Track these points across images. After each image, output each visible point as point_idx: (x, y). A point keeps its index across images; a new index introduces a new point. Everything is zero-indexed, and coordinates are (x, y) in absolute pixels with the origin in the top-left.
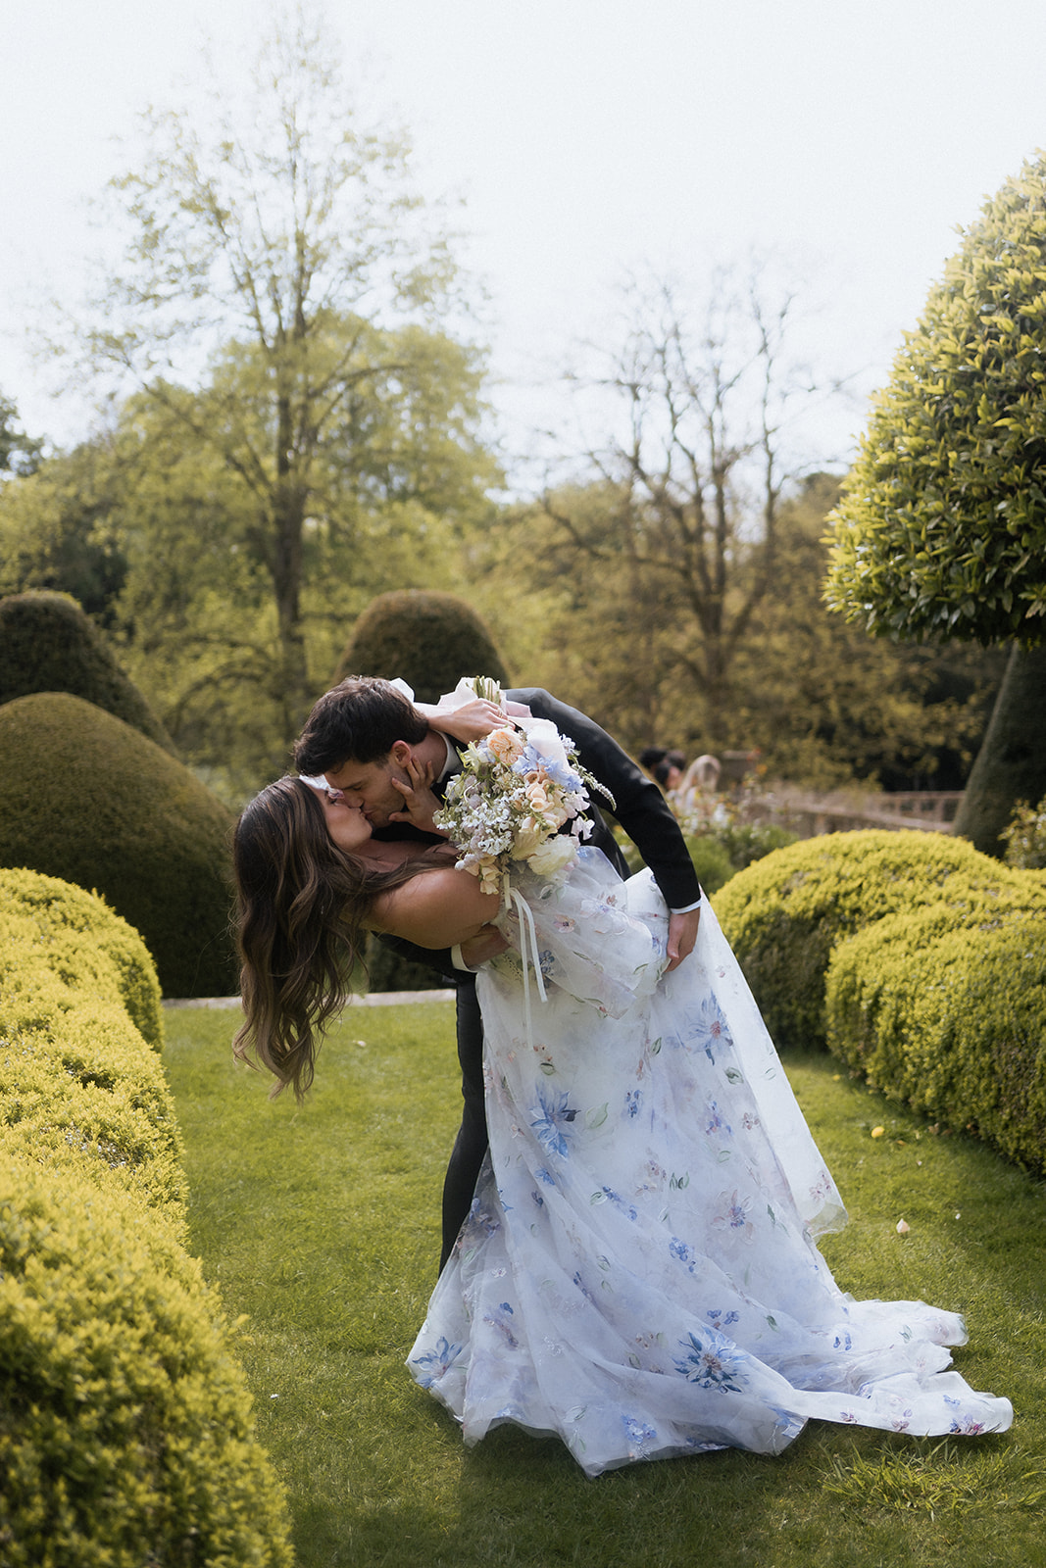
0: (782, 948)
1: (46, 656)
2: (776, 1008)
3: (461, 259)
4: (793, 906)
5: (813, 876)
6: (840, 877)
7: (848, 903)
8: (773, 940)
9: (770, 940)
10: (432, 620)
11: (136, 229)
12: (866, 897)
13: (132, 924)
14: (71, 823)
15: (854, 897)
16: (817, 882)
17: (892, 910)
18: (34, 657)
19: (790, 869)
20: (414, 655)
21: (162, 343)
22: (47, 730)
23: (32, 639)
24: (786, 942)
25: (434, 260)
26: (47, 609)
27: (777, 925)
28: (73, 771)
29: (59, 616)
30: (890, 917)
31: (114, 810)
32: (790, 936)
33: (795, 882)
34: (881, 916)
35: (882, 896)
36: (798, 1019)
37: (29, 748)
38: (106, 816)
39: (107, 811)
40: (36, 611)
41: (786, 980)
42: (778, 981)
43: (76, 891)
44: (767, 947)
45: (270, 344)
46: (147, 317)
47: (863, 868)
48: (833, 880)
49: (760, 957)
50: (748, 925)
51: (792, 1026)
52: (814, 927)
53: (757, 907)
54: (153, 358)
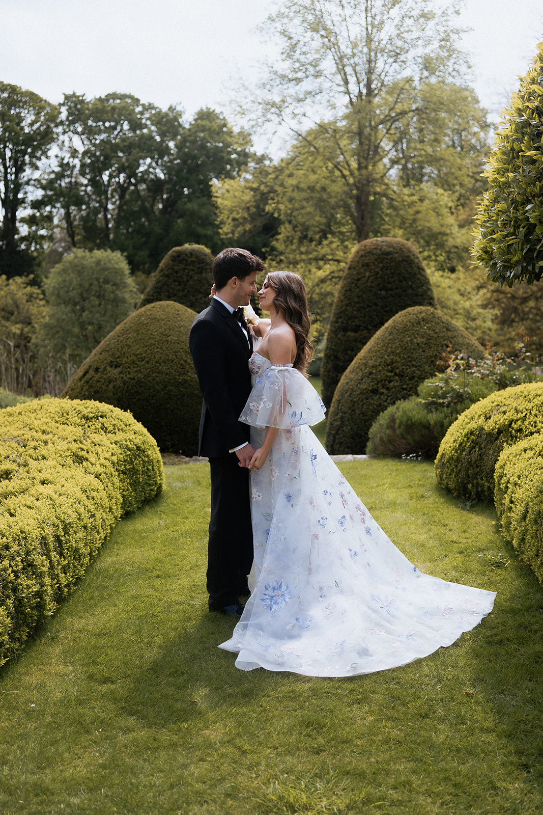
0: (480, 449)
1: (191, 278)
2: (475, 481)
3: (458, 45)
4: (489, 426)
5: (503, 409)
6: (517, 411)
7: (515, 426)
8: (477, 444)
9: (475, 443)
10: (388, 253)
11: (283, 43)
12: (526, 423)
13: (145, 427)
14: (164, 368)
15: (519, 423)
16: (504, 413)
17: (538, 432)
18: (185, 278)
19: (496, 403)
20: (378, 273)
21: (301, 103)
22: (158, 321)
23: (184, 269)
24: (483, 446)
25: (441, 47)
26: (192, 253)
27: (479, 436)
28: (167, 341)
29: (197, 257)
30: (536, 435)
31: (186, 361)
32: (485, 443)
33: (495, 412)
34: (532, 434)
35: (535, 422)
36: (486, 488)
37: (149, 330)
38: (182, 365)
39: (182, 362)
40: (186, 255)
41: (481, 467)
42: (477, 467)
43: (117, 411)
44: (474, 447)
45: (354, 100)
46: (292, 90)
47: (530, 406)
48: (513, 411)
49: (470, 453)
50: (466, 435)
51: (483, 491)
52: (497, 439)
53: (473, 425)
54: (296, 112)
